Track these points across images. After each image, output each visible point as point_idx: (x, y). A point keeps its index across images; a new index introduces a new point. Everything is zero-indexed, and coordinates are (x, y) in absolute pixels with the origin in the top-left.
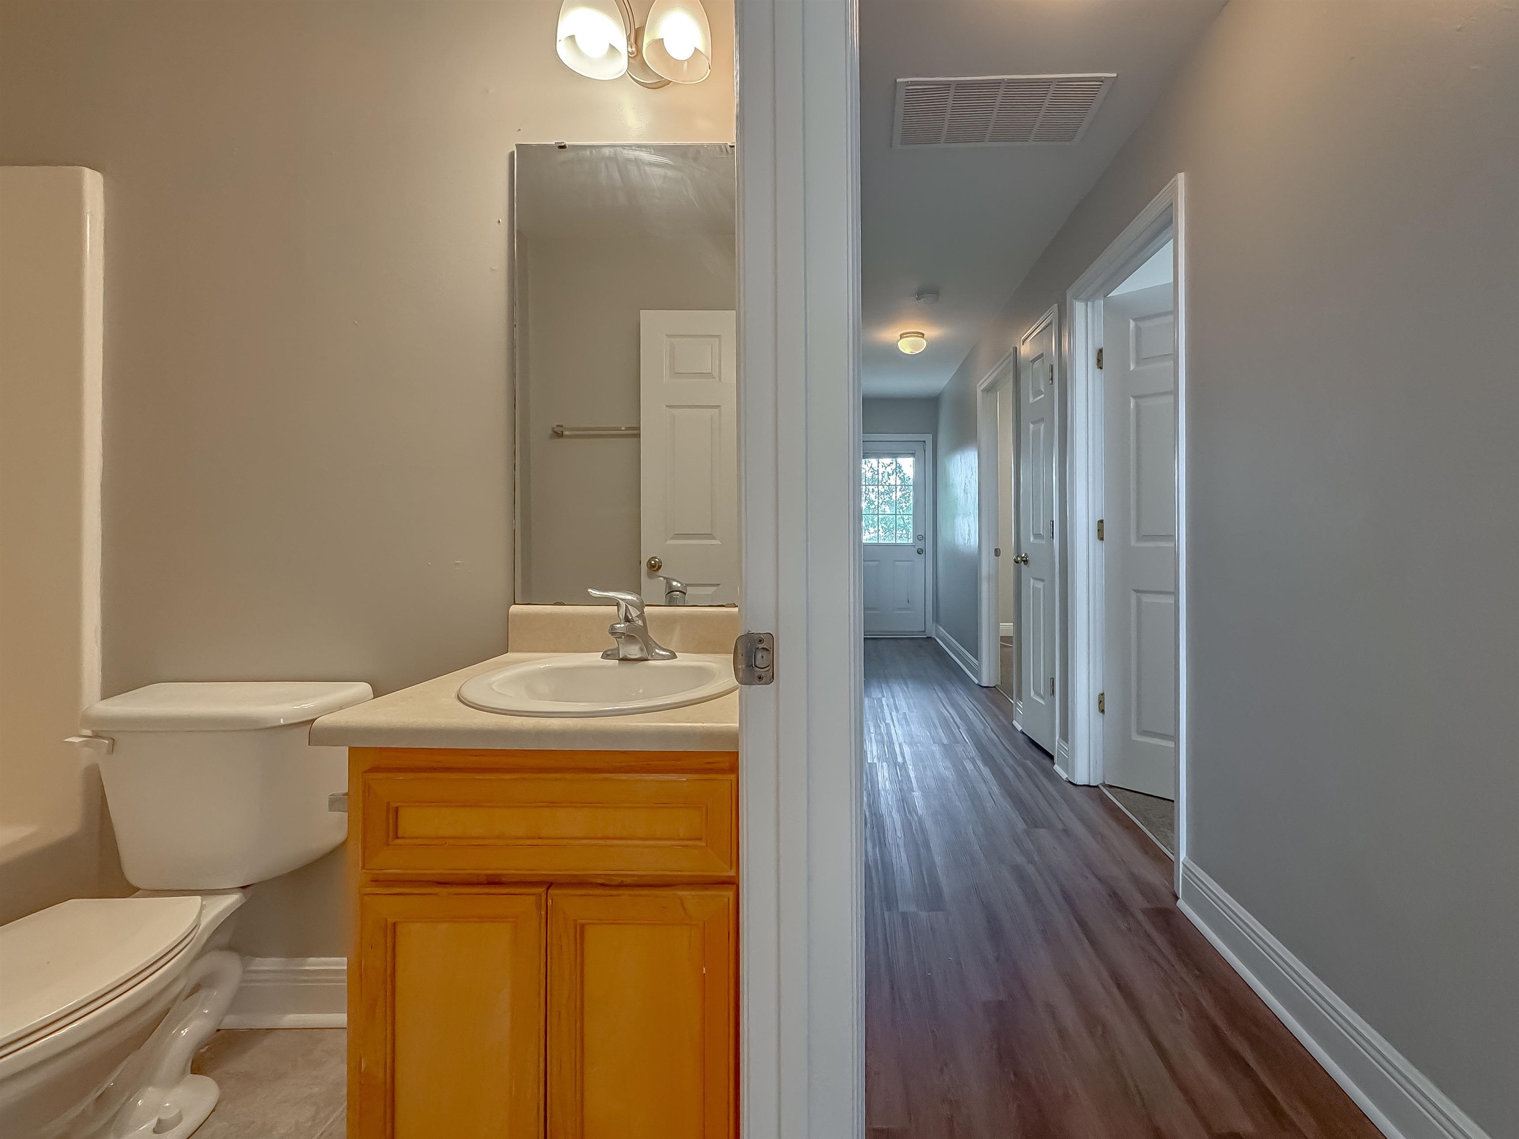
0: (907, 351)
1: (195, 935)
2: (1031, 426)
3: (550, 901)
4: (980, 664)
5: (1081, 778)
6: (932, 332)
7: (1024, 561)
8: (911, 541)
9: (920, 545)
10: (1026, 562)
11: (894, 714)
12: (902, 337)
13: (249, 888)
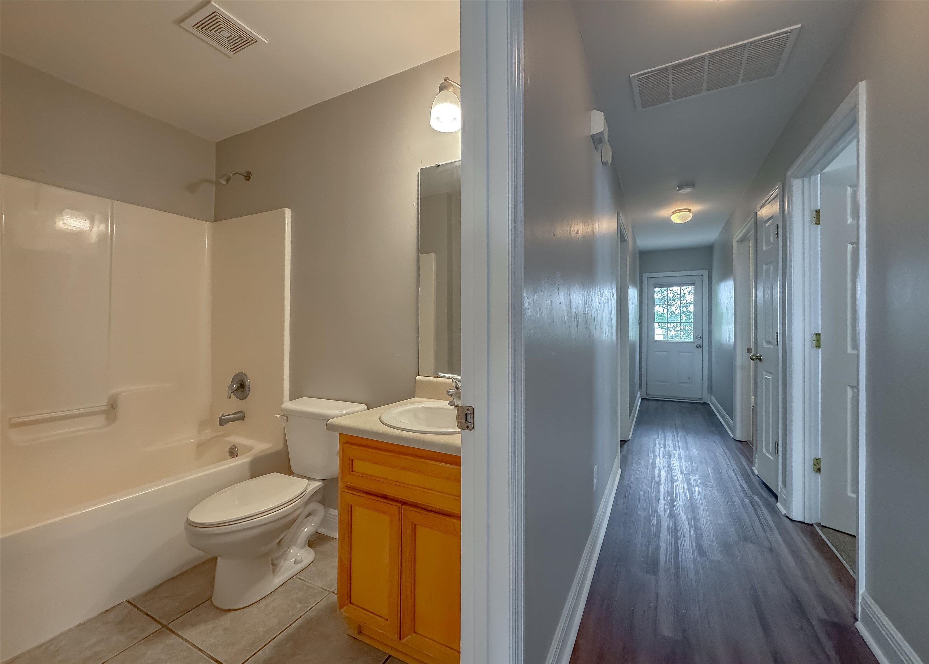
0: (678, 221)
1: (305, 494)
2: (764, 266)
3: (403, 510)
4: (735, 423)
5: (797, 516)
6: (696, 208)
7: (759, 359)
8: (692, 340)
9: (699, 342)
10: (760, 360)
11: (662, 450)
12: (674, 213)
13: (326, 480)
